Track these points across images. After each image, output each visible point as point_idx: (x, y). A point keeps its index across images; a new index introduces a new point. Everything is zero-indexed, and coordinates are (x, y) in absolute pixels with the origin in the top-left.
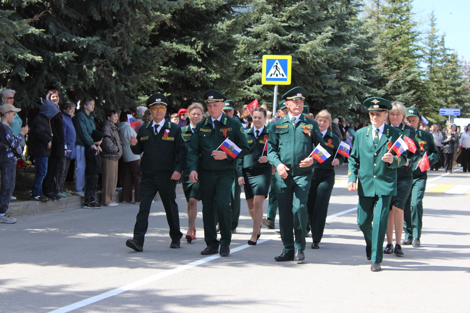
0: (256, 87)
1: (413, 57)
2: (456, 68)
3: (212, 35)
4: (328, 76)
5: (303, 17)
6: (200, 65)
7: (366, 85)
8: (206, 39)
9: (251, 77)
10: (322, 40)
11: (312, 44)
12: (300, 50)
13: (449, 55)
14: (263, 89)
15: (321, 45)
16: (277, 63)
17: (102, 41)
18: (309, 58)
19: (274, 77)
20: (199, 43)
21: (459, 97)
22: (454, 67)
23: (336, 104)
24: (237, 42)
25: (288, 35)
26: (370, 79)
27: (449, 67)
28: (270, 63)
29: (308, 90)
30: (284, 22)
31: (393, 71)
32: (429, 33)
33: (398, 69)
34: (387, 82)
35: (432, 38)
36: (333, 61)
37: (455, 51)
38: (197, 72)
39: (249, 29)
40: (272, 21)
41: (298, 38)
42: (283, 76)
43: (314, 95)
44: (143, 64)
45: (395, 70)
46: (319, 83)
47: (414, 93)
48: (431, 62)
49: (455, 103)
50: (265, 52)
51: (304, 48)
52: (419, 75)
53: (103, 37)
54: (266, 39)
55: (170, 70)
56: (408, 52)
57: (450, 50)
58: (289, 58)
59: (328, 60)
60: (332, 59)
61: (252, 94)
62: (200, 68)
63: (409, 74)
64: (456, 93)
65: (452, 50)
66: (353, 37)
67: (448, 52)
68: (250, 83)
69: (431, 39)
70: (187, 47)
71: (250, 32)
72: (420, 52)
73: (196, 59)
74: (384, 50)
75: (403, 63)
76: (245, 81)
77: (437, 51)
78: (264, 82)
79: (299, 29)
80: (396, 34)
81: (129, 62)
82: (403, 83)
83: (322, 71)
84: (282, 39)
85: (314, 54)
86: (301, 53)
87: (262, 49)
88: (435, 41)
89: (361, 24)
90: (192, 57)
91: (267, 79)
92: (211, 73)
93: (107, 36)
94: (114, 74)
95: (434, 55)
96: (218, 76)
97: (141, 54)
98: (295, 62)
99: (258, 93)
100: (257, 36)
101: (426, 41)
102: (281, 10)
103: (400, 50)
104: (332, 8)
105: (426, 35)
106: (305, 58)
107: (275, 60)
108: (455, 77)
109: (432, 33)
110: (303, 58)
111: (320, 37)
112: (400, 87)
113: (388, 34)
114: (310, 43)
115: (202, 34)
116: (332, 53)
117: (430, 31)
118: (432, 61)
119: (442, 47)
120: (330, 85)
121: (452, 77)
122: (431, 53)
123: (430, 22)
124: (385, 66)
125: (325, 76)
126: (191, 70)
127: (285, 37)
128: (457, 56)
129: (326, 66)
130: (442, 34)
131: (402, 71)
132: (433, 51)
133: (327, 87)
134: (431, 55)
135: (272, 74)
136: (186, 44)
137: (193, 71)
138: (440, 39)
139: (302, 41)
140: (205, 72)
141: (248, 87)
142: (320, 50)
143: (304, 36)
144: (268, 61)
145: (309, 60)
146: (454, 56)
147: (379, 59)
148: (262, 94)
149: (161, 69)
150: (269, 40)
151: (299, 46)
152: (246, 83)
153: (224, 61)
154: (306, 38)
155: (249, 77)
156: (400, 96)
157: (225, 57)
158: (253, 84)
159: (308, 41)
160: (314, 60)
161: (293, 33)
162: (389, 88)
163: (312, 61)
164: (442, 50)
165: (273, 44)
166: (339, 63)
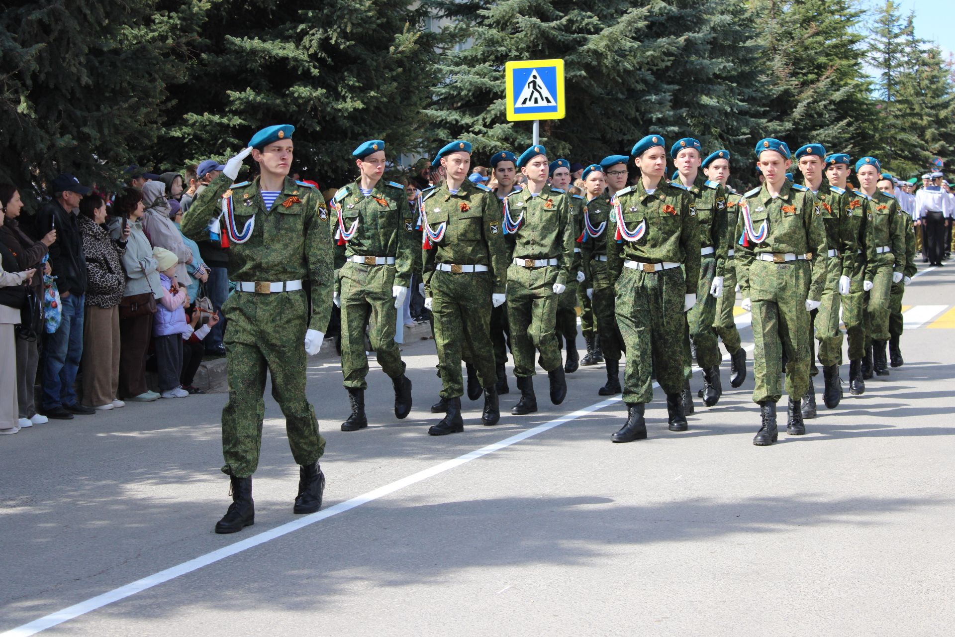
0: (498, 130)
1: (847, 58)
2: (937, 74)
3: (338, 17)
4: (654, 98)
6: (315, 83)
7: (743, 113)
8: (327, 24)
9: (488, 109)
10: (630, 23)
11: (611, 33)
12: (585, 47)
13: (924, 52)
14: (517, 132)
15: (628, 34)
16: (535, 77)
17: (8, 34)
18: (608, 62)
19: (530, 104)
20: (313, 35)
21: (946, 127)
22: (935, 73)
25: (561, 17)
26: (751, 100)
27: (924, 75)
28: (521, 77)
29: (611, 128)
31: (804, 84)
32: (881, 13)
33: (818, 80)
34: (796, 108)
35: (888, 21)
36: (657, 65)
37: (935, 44)
38: (309, 99)
39: (482, 12)
41: (584, 23)
42: (548, 101)
43: (626, 138)
44: (129, 83)
45: (812, 82)
46: (633, 113)
47: (849, 124)
48: (889, 66)
49: (940, 140)
51: (596, 43)
52: (861, 89)
54: (516, 30)
55: (248, 98)
56: (835, 46)
57: (924, 42)
58: (558, 64)
59: (648, 63)
60: (656, 62)
61: (494, 143)
62: (316, 90)
63: (838, 90)
64: (940, 123)
65: (929, 42)
66: (705, 17)
67: (922, 47)
68: (488, 121)
69: (887, 23)
70: (287, 45)
71: (484, 17)
72: (860, 47)
73: (309, 69)
74: (787, 45)
75: (825, 67)
76: (480, 117)
77: (898, 45)
78: (511, 117)
79: (587, 5)
80: (811, 14)
81: (85, 79)
82: (825, 106)
83: (640, 87)
84: (549, 27)
85: (615, 52)
86: (590, 54)
87: (510, 51)
88: (893, 26)
90: (299, 67)
91: (517, 111)
92: (344, 99)
93: (24, 20)
94: (22, 107)
95: (894, 52)
96: (359, 105)
97: (125, 60)
98: (578, 73)
99: (506, 139)
101: (877, 28)
103: (820, 43)
105: (878, 17)
106: (599, 63)
107: (530, 70)
108: (937, 93)
109: (887, 11)
110: (594, 63)
111: (625, 17)
112: (820, 115)
113: (794, 14)
114: (606, 31)
115: (319, 15)
116: (654, 51)
117: (885, 9)
118: (890, 64)
119: (910, 38)
120: (660, 116)
121: (931, 92)
122: (888, 49)
124: (791, 75)
125: (647, 98)
126: (296, 95)
127: (555, 22)
128: (939, 53)
129: (650, 78)
130: (909, 14)
131: (822, 84)
132: (892, 45)
133: (654, 120)
134: (888, 54)
135: (525, 100)
136: (286, 39)
137: (300, 97)
138: (904, 23)
139: (592, 30)
140: (327, 98)
141: (485, 130)
142: (629, 44)
143: (595, 20)
144: (516, 72)
145: (607, 67)
146: (934, 54)
147: (777, 63)
148: (514, 141)
149: (229, 96)
150: (522, 31)
151: (585, 40)
152: (481, 122)
153: (373, 72)
154: (599, 22)
155: (486, 109)
156: (821, 131)
157: (375, 64)
158: (493, 122)
159: (602, 29)
160: (618, 65)
161: (574, 14)
162: (798, 117)
163: (614, 68)
164: (908, 44)
165: (532, 39)
166: (678, 71)
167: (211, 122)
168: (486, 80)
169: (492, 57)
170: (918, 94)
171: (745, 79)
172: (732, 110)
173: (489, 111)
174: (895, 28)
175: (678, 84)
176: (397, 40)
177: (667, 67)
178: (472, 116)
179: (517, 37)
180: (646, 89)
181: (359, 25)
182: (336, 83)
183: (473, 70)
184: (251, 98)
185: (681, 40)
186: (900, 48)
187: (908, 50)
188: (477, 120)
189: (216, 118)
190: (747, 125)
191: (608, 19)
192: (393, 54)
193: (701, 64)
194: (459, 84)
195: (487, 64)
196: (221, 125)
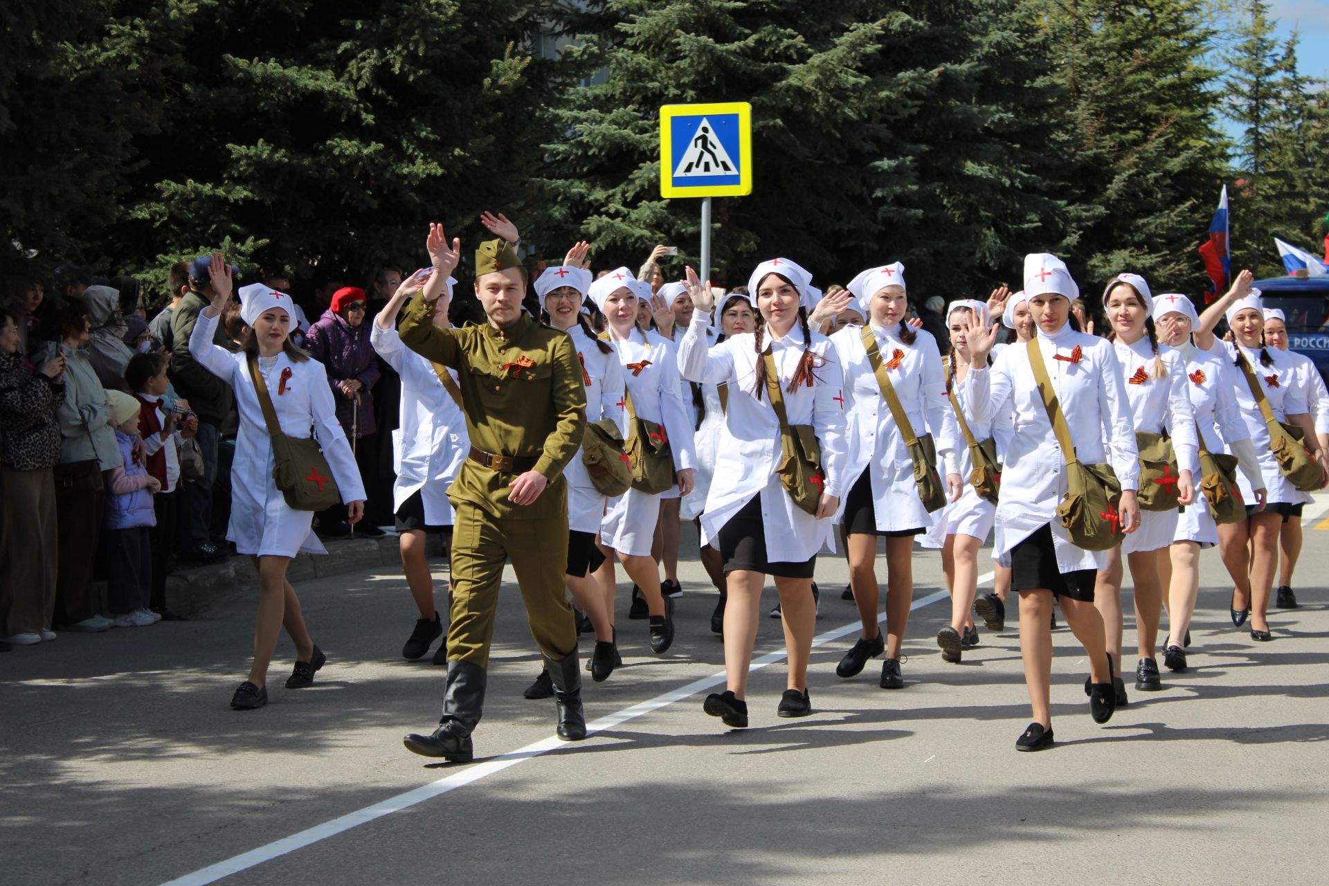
0: (646, 210)
1: (1191, 104)
3: (404, 31)
4: (886, 164)
6: (366, 135)
7: (1029, 188)
8: (385, 41)
9: (631, 177)
10: (853, 46)
11: (824, 61)
12: (784, 82)
13: (1311, 97)
14: (675, 214)
15: (850, 63)
16: (705, 130)
18: (818, 106)
19: (698, 172)
20: (364, 59)
25: (747, 36)
26: (1042, 170)
27: (1311, 133)
28: (683, 129)
29: (822, 211)
31: (1126, 146)
32: (1247, 35)
33: (1145, 140)
34: (1111, 183)
35: (1257, 48)
36: (896, 114)
38: (358, 158)
39: (623, 27)
41: (782, 46)
42: (726, 168)
45: (1135, 143)
46: (858, 187)
47: (1193, 209)
48: (1257, 120)
50: (675, 96)
51: (801, 76)
52: (1210, 155)
54: (675, 56)
55: (260, 156)
56: (1172, 87)
57: (1312, 82)
58: (742, 110)
59: (881, 110)
60: (893, 107)
61: (638, 232)
62: (368, 145)
63: (1177, 155)
65: (1320, 82)
66: (976, 39)
67: (1309, 89)
68: (630, 195)
69: (1255, 51)
70: (322, 73)
71: (626, 35)
73: (358, 115)
74: (1098, 86)
75: (1156, 119)
76: (618, 190)
77: (1272, 85)
78: (668, 191)
79: (785, 18)
80: (1133, 37)
82: (1156, 179)
83: (869, 147)
84: (727, 51)
85: (831, 91)
86: (791, 94)
87: (666, 88)
88: (1264, 56)
90: (343, 110)
91: (677, 182)
92: (412, 160)
95: (1266, 96)
96: (436, 169)
98: (772, 123)
99: (656, 226)
100: (652, 46)
101: (1239, 59)
103: (1147, 81)
105: (1240, 42)
106: (805, 108)
107: (697, 120)
109: (1255, 33)
110: (797, 107)
111: (847, 38)
112: (1149, 193)
113: (1108, 36)
114: (816, 59)
115: (373, 28)
116: (891, 90)
117: (1251, 28)
118: (1258, 116)
119: (1289, 76)
122: (1256, 92)
124: (1103, 131)
126: (336, 152)
127: (736, 43)
129: (885, 133)
130: (1288, 38)
131: (1152, 146)
132: (1261, 85)
134: (1256, 99)
135: (691, 165)
136: (320, 65)
137: (342, 154)
138: (1280, 52)
139: (795, 57)
140: (385, 157)
141: (625, 210)
142: (852, 80)
143: (799, 40)
144: (675, 120)
145: (817, 114)
147: (1081, 111)
148: (671, 227)
149: (230, 152)
150: (685, 57)
151: (785, 74)
152: (619, 196)
153: (457, 118)
154: (805, 45)
155: (627, 178)
156: (1150, 219)
157: (459, 105)
158: (638, 198)
159: (810, 55)
160: (835, 112)
161: (766, 32)
162: (1114, 196)
163: (827, 115)
164: (1289, 84)
165: (701, 69)
166: (929, 123)
167: (198, 194)
168: (627, 132)
169: (638, 97)
170: (1301, 162)
171: (1034, 137)
172: (1012, 184)
173: (632, 181)
174: (1267, 59)
175: (927, 143)
176: (495, 69)
177: (911, 115)
178: (605, 187)
179: (678, 67)
180: (878, 151)
181: (435, 44)
182: (399, 136)
183: (609, 117)
184: (264, 156)
185: (935, 72)
186: (1274, 90)
187: (1286, 94)
188: (614, 195)
189: (207, 188)
190: (1035, 208)
191: (821, 41)
192: (489, 89)
193: (965, 112)
194: (585, 139)
195: (630, 107)
196: (214, 199)
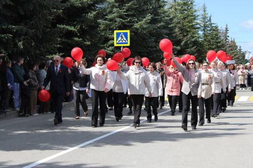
0: (111, 48)
1: (195, 29)
2: (218, 33)
4: (150, 40)
5: (136, 9)
6: (79, 37)
8: (82, 22)
9: (108, 43)
10: (146, 21)
11: (141, 23)
15: (145, 23)
16: (122, 35)
17: (25, 26)
18: (139, 31)
19: (121, 42)
23: (155, 56)
24: (100, 24)
25: (128, 19)
27: (214, 33)
30: (125, 12)
31: (184, 36)
32: (202, 15)
33: (187, 35)
34: (182, 43)
35: (204, 18)
37: (217, 25)
38: (78, 41)
40: (118, 12)
41: (133, 20)
42: (125, 41)
43: (142, 51)
46: (145, 44)
47: (196, 48)
48: (204, 31)
50: (115, 29)
51: (136, 26)
52: (199, 38)
53: (26, 24)
54: (116, 22)
55: (63, 40)
56: (192, 26)
58: (128, 31)
59: (149, 31)
60: (152, 31)
61: (109, 52)
62: (80, 39)
63: (193, 38)
65: (215, 24)
67: (213, 25)
68: (108, 46)
70: (72, 27)
72: (198, 26)
73: (77, 34)
74: (179, 25)
75: (190, 32)
76: (105, 45)
77: (207, 25)
78: (115, 45)
79: (133, 15)
80: (185, 17)
81: (41, 37)
82: (190, 43)
83: (147, 38)
84: (125, 21)
85: (142, 28)
86: (135, 29)
87: (113, 27)
89: (166, 12)
90: (74, 33)
91: (117, 43)
92: (86, 41)
94: (33, 44)
95: (206, 27)
97: (47, 33)
99: (112, 51)
100: (111, 20)
101: (201, 20)
102: (123, 6)
103: (188, 25)
104: (151, 4)
105: (201, 17)
106: (137, 31)
108: (217, 38)
109: (204, 15)
111: (145, 19)
112: (188, 45)
113: (181, 17)
114: (139, 23)
115: (80, 20)
116: (152, 28)
119: (210, 23)
120: (151, 45)
122: (204, 26)
123: (203, 9)
124: (180, 34)
125: (148, 40)
128: (218, 27)
129: (149, 35)
130: (210, 16)
131: (189, 36)
133: (149, 47)
135: (119, 41)
137: (76, 40)
138: (208, 18)
139: (135, 22)
140: (82, 41)
142: (145, 26)
143: (136, 19)
144: (117, 33)
146: (216, 27)
147: (177, 30)
148: (115, 51)
149: (58, 40)
151: (132, 26)
156: (188, 49)
160: (142, 32)
161: (131, 18)
162: (182, 45)
165: (120, 24)
174: (206, 20)
175: (156, 37)
176: (100, 27)
177: (154, 32)
178: (103, 44)
179: (116, 24)
182: (84, 38)
185: (159, 25)
187: (210, 26)
192: (99, 30)
193: (162, 31)
